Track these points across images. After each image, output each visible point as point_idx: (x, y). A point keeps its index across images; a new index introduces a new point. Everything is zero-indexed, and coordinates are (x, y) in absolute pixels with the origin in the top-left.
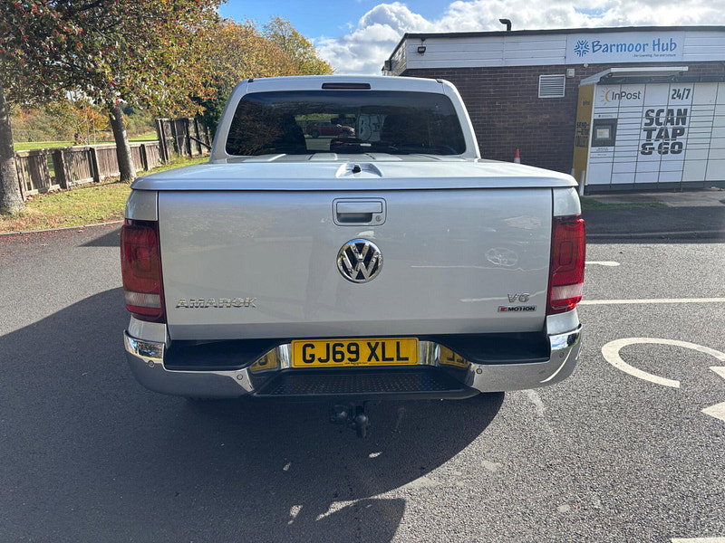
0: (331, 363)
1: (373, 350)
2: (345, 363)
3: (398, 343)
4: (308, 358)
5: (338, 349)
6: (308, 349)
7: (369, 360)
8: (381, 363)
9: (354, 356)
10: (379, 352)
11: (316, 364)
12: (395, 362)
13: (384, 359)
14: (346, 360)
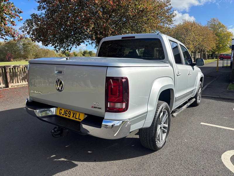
0: (64, 116)
1: (74, 114)
2: (67, 117)
3: (79, 114)
4: (60, 113)
5: (66, 112)
6: (61, 110)
7: (72, 117)
8: (74, 119)
9: (69, 115)
10: (75, 116)
11: (61, 115)
12: (78, 120)
13: (76, 118)
14: (67, 116)
